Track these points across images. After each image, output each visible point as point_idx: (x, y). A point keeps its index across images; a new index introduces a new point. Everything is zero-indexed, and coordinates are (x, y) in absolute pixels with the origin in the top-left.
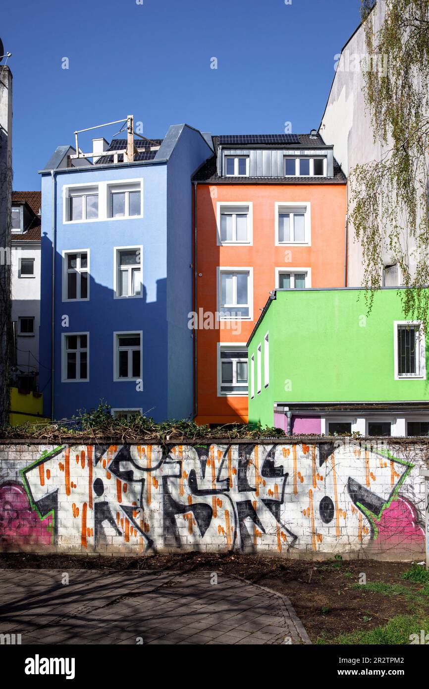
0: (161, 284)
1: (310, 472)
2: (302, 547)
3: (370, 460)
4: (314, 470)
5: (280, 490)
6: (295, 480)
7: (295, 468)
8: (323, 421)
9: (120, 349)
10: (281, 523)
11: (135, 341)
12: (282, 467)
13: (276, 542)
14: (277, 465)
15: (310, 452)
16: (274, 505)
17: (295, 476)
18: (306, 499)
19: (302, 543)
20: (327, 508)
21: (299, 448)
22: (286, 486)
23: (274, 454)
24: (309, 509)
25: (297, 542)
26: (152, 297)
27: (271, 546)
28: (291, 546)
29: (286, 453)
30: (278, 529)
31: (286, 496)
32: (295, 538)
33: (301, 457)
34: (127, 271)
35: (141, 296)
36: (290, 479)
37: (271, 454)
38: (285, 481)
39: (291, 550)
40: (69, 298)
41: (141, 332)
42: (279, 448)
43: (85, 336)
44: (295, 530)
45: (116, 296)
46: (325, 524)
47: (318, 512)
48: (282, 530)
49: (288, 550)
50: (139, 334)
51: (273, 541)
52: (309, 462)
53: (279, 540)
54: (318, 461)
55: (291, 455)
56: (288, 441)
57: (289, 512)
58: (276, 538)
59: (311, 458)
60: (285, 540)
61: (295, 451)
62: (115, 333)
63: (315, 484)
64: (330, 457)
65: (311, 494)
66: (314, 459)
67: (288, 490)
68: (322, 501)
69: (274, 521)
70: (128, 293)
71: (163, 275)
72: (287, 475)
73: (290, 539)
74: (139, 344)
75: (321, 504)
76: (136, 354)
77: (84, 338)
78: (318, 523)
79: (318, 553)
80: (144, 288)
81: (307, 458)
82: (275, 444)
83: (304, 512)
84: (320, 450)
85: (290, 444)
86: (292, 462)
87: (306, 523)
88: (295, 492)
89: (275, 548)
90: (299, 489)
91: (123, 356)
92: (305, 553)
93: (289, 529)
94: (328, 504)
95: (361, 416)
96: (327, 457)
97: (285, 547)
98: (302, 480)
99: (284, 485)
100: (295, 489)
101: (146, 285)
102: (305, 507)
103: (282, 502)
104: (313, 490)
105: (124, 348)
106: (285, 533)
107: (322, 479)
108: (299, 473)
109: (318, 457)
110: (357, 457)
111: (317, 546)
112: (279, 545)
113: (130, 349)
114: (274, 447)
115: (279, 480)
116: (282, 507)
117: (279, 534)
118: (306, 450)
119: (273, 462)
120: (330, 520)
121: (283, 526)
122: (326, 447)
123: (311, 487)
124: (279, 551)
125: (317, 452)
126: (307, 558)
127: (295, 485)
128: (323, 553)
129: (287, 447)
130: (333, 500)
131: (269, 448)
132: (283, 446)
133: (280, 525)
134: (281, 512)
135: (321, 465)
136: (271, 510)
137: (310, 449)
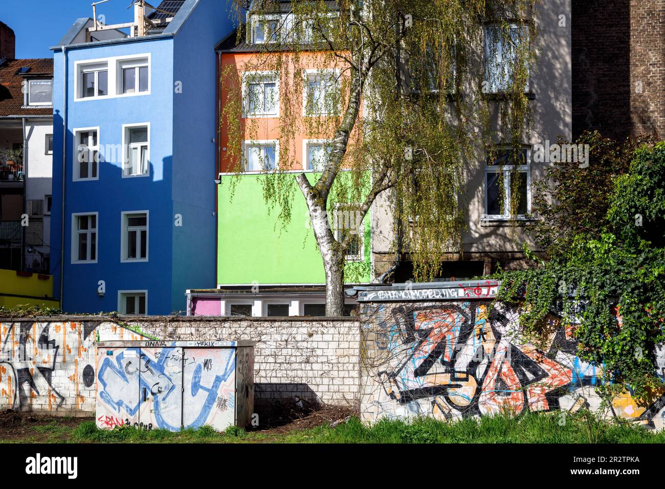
0: (167, 161)
1: (76, 344)
2: (69, 407)
3: (124, 335)
4: (80, 343)
5: (52, 360)
6: (64, 351)
7: (64, 342)
8: (223, 303)
9: (129, 229)
10: (52, 387)
11: (140, 221)
12: (54, 340)
13: (48, 403)
14: (51, 339)
15: (77, 328)
16: (46, 372)
17: (64, 348)
18: (73, 367)
19: (70, 402)
20: (89, 375)
21: (68, 325)
22: (57, 356)
23: (48, 330)
24: (74, 375)
25: (64, 403)
26: (158, 176)
27: (43, 406)
28: (59, 406)
29: (57, 328)
30: (50, 391)
31: (56, 364)
32: (63, 399)
33: (70, 332)
34: (136, 148)
35: (148, 175)
36: (60, 351)
37: (46, 330)
38: (56, 352)
39: (59, 409)
40: (81, 177)
41: (147, 212)
42: (53, 325)
43: (95, 216)
44: (63, 392)
45: (125, 175)
46: (87, 388)
47: (82, 378)
48: (53, 392)
49: (57, 409)
50: (145, 214)
51: (46, 402)
52: (76, 336)
53: (50, 400)
54: (82, 336)
55: (62, 330)
56: (58, 320)
57: (60, 378)
58: (48, 399)
59: (77, 333)
60: (55, 401)
61: (65, 328)
62: (123, 213)
63: (79, 354)
64: (92, 333)
65: (76, 363)
66: (80, 334)
67: (59, 359)
68: (85, 369)
69: (47, 385)
70: (138, 172)
71: (169, 152)
72: (58, 347)
73: (59, 400)
74: (145, 224)
75: (84, 372)
76: (143, 234)
78: (81, 387)
79: (81, 411)
80: (151, 166)
81: (74, 333)
82: (50, 322)
83: (70, 378)
84: (85, 327)
85: (60, 321)
86: (62, 337)
87: (72, 386)
88: (64, 361)
89: (47, 407)
90: (68, 359)
91: (132, 235)
92: (70, 412)
93: (58, 392)
94: (90, 372)
96: (89, 334)
97: (54, 407)
98: (70, 351)
99: (55, 356)
100: (64, 358)
101: (153, 163)
102: (72, 373)
103: (53, 369)
104: (78, 359)
105: (132, 229)
106: (55, 395)
107: (85, 351)
108: (68, 346)
109: (83, 333)
110: (114, 332)
111: (80, 406)
112: (50, 405)
113: (138, 229)
114: (48, 325)
115: (52, 351)
116: (53, 373)
117: (50, 396)
118: (73, 327)
119: (47, 337)
120: (91, 385)
121: (54, 389)
122: (89, 324)
123: (77, 358)
124: (49, 410)
125: (82, 329)
126: (73, 415)
127: (64, 355)
128: (84, 411)
129: (59, 324)
130: (94, 368)
131: (45, 325)
132: (56, 323)
133: (51, 389)
134: (52, 378)
135: (85, 339)
136: (44, 376)
137: (77, 326)
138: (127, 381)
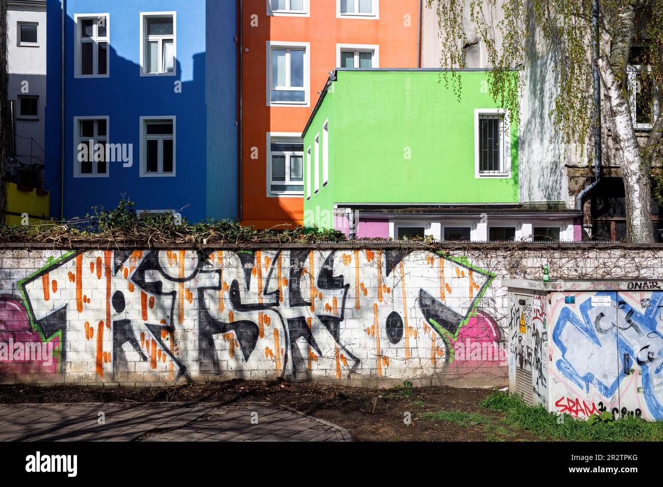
0: (199, 60)
1: (375, 283)
2: (366, 372)
3: (445, 269)
4: (380, 280)
5: (339, 305)
6: (357, 292)
7: (357, 279)
8: (391, 225)
9: (147, 137)
10: (340, 344)
11: (166, 128)
12: (341, 276)
13: (335, 367)
14: (336, 274)
15: (376, 259)
16: (332, 323)
17: (357, 287)
18: (370, 315)
19: (366, 368)
20: (394, 326)
21: (362, 254)
22: (347, 300)
23: (332, 261)
24: (373, 327)
25: (359, 367)
26: (187, 75)
27: (328, 371)
28: (352, 371)
29: (346, 259)
30: (337, 350)
31: (346, 311)
32: (358, 361)
33: (365, 265)
34: (156, 42)
35: (174, 74)
36: (351, 291)
37: (330, 261)
38: (346, 293)
39: (352, 377)
40: (83, 73)
41: (174, 118)
42: (339, 254)
43: (105, 121)
44: (357, 352)
45: (143, 73)
46: (392, 345)
47: (384, 330)
48: (342, 352)
49: (349, 376)
50: (171, 120)
51: (331, 366)
52: (374, 270)
53: (338, 364)
54: (384, 270)
55: (353, 262)
56: (348, 246)
57: (350, 330)
58: (335, 362)
59: (376, 266)
60: (346, 364)
61: (357, 258)
62: (142, 118)
63: (380, 297)
64: (398, 265)
65: (376, 309)
66: (380, 267)
67: (350, 304)
68: (389, 317)
69: (333, 341)
70: (159, 69)
71: (201, 48)
72: (348, 286)
73: (351, 363)
74: (171, 133)
75: (388, 321)
76: (168, 145)
77: (102, 123)
78: (385, 343)
79: (384, 379)
80: (177, 64)
81: (372, 266)
82: (334, 250)
83: (367, 331)
84: (387, 257)
85: (352, 249)
86: (353, 271)
87: (371, 343)
88: (358, 307)
89: (334, 374)
90: (362, 303)
91: (152, 145)
92: (369, 380)
93: (350, 351)
94: (396, 321)
95: (435, 220)
96: (395, 266)
97: (345, 373)
98: (366, 293)
99: (344, 298)
100: (358, 303)
101: (180, 61)
102: (369, 324)
103: (342, 319)
104: (379, 304)
105: (152, 137)
106: (346, 355)
107: (389, 291)
108: (362, 284)
109: (385, 265)
110: (430, 265)
111: (383, 371)
112: (338, 370)
113: (160, 138)
114: (333, 254)
115: (339, 293)
116: (342, 324)
117: (338, 357)
118: (370, 257)
119: (331, 272)
120: (399, 340)
121: (343, 348)
122: (394, 253)
123: (376, 301)
124: (338, 377)
125: (383, 260)
126: (372, 385)
127: (357, 298)
128: (389, 379)
129: (348, 253)
130: (402, 316)
131: (327, 254)
132: (344, 252)
133: (339, 346)
134: (341, 331)
135: (387, 275)
136: (328, 328)
137: (376, 255)
138: (599, 343)
